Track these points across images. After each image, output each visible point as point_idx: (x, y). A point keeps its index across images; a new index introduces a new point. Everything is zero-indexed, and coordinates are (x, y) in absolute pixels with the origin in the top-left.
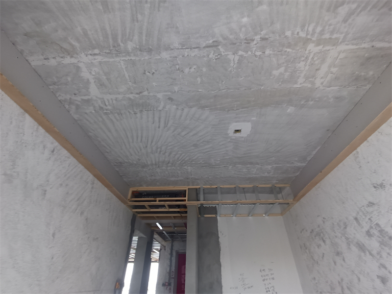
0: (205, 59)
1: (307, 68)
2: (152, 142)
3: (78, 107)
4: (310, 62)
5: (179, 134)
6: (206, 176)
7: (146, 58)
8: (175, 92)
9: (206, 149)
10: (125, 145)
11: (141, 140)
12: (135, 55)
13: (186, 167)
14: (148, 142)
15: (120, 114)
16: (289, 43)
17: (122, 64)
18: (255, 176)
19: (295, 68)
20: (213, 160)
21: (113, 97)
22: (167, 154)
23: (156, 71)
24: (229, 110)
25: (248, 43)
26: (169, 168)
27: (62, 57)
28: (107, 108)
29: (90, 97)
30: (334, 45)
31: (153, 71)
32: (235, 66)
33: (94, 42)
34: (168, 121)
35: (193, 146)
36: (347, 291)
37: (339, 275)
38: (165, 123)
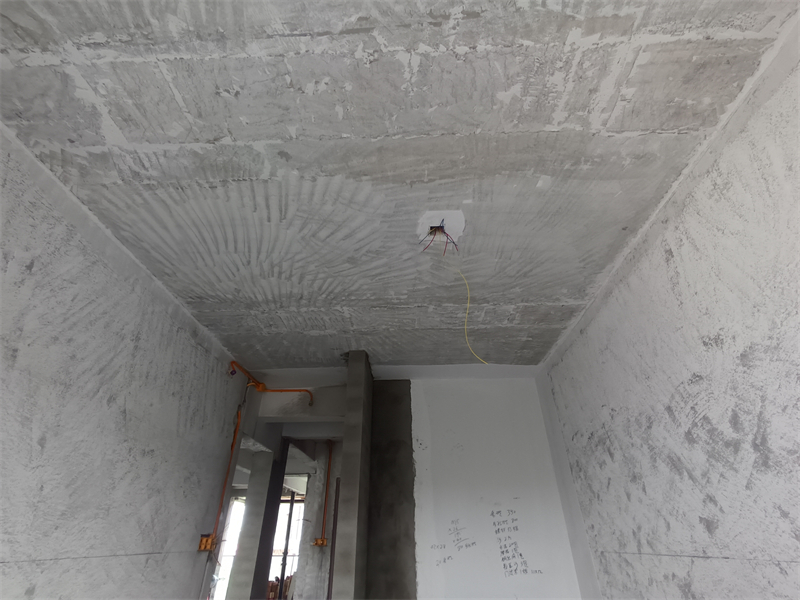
0: (347, 61)
1: (570, 85)
2: (259, 253)
3: (83, 172)
4: (576, 73)
5: (314, 236)
6: (384, 327)
7: (216, 56)
8: (291, 138)
9: (376, 268)
10: (203, 259)
11: (236, 248)
12: (188, 49)
13: (338, 308)
14: (249, 252)
15: (180, 188)
16: (527, 25)
17: (165, 71)
18: (483, 327)
19: (545, 86)
20: (392, 293)
21: (159, 148)
22: (295, 279)
23: (242, 87)
24: (412, 183)
25: (435, 24)
26: (304, 309)
27: (22, 50)
28: (148, 174)
29: (105, 149)
30: (624, 33)
31: (237, 88)
32: (413, 80)
33: (89, 15)
34: (287, 205)
35: (348, 262)
36: (646, 549)
37: (634, 519)
38: (281, 211)
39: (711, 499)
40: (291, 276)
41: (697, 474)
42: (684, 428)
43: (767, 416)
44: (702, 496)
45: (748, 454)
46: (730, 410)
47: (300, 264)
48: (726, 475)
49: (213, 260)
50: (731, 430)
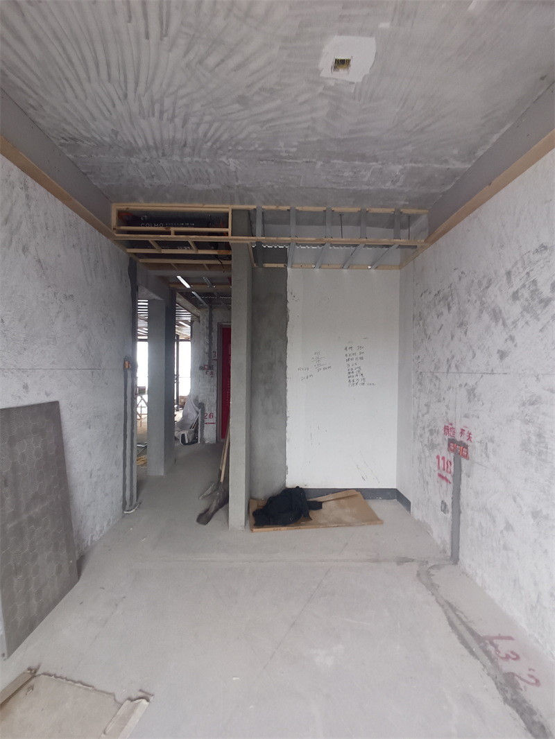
2: (137, 84)
5: (200, 62)
6: (269, 183)
9: (267, 112)
11: (109, 75)
13: (224, 159)
14: (126, 81)
18: (366, 187)
26: (187, 159)
34: (169, 14)
35: (238, 102)
36: (453, 369)
37: (451, 352)
39: (512, 338)
40: (174, 116)
41: (509, 322)
42: (515, 289)
44: (506, 337)
47: (184, 101)
48: (530, 323)
49: (84, 90)
50: (550, 291)
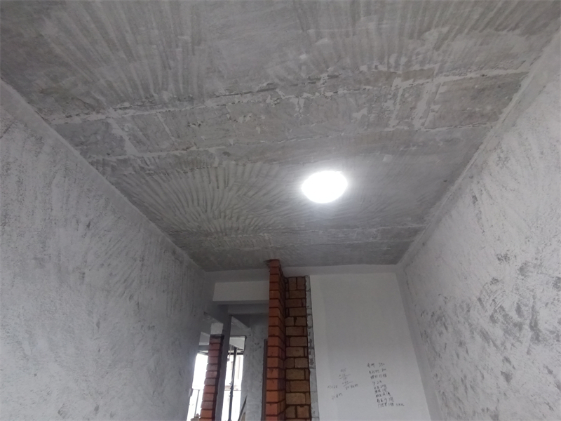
0: (262, 105)
1: (398, 107)
2: (212, 205)
3: (113, 168)
4: (401, 100)
5: (245, 195)
7: (188, 108)
8: (231, 145)
9: (284, 211)
10: (179, 210)
11: (198, 204)
12: (173, 106)
13: (261, 234)
14: (207, 205)
15: (167, 174)
16: (367, 79)
17: (160, 118)
18: (356, 242)
19: (382, 108)
20: (295, 224)
21: (155, 154)
22: (234, 219)
23: (202, 122)
24: (304, 163)
25: (312, 83)
27: (87, 114)
28: (149, 168)
29: (126, 157)
30: (428, 78)
31: (199, 122)
32: (301, 111)
33: (122, 95)
34: (228, 179)
36: (471, 391)
37: (462, 371)
38: (225, 182)
39: (507, 360)
40: (231, 217)
41: (498, 343)
42: (490, 313)
43: (537, 308)
44: (502, 358)
45: (527, 333)
46: (515, 303)
47: (237, 210)
48: (515, 345)
49: (185, 211)
50: (517, 316)
